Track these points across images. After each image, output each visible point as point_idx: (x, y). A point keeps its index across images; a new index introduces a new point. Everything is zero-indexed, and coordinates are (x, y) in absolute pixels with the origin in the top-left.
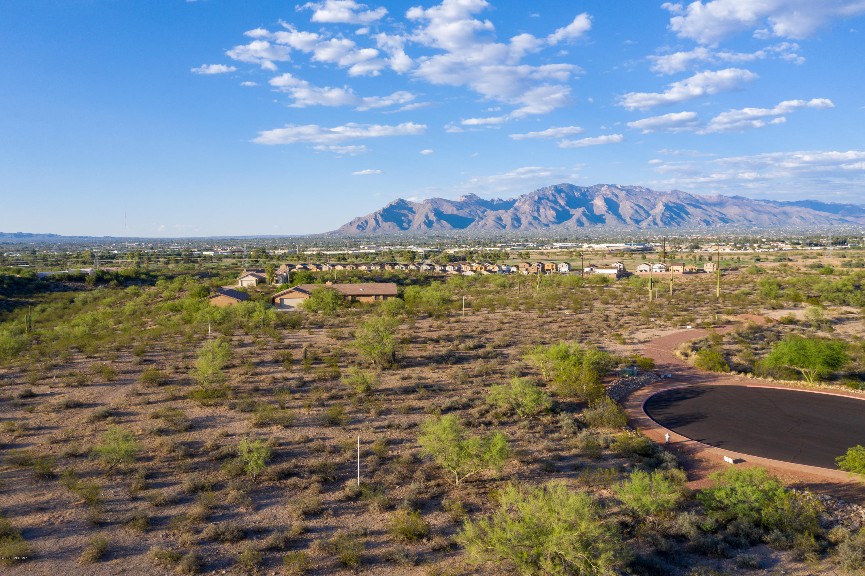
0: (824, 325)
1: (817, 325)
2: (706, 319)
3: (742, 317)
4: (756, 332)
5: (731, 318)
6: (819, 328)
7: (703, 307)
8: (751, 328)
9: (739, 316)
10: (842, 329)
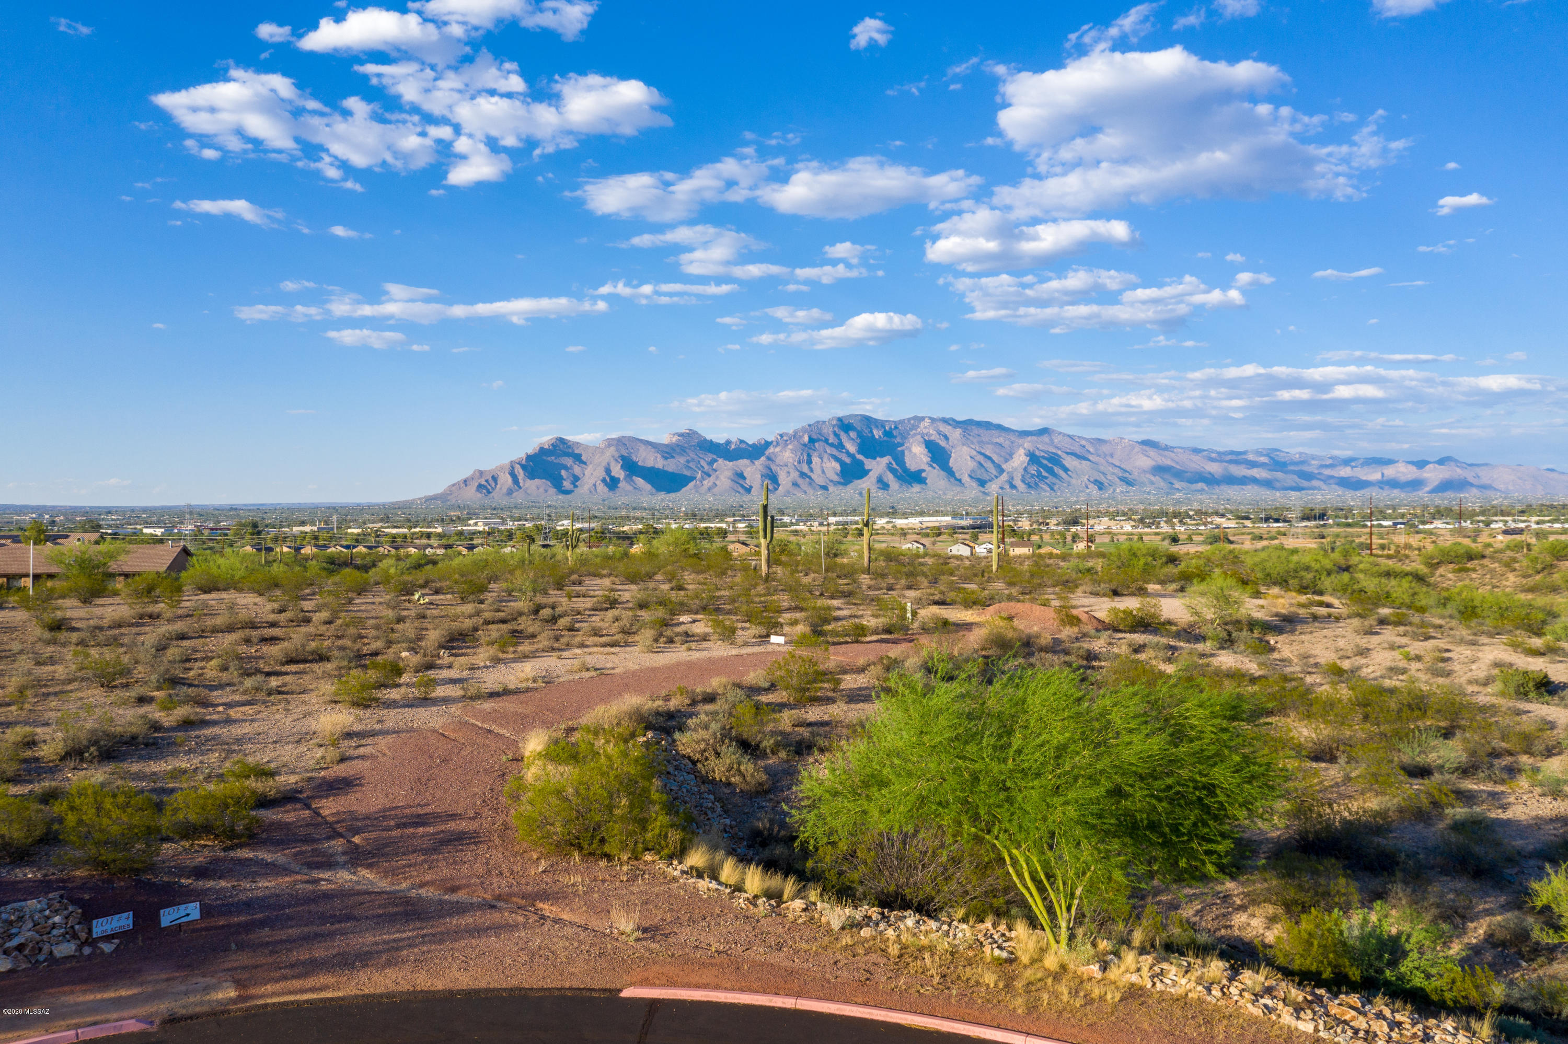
0: (1245, 633)
1: (1224, 635)
5: (962, 614)
6: (1228, 642)
8: (993, 642)
9: (991, 608)
10: (1295, 647)
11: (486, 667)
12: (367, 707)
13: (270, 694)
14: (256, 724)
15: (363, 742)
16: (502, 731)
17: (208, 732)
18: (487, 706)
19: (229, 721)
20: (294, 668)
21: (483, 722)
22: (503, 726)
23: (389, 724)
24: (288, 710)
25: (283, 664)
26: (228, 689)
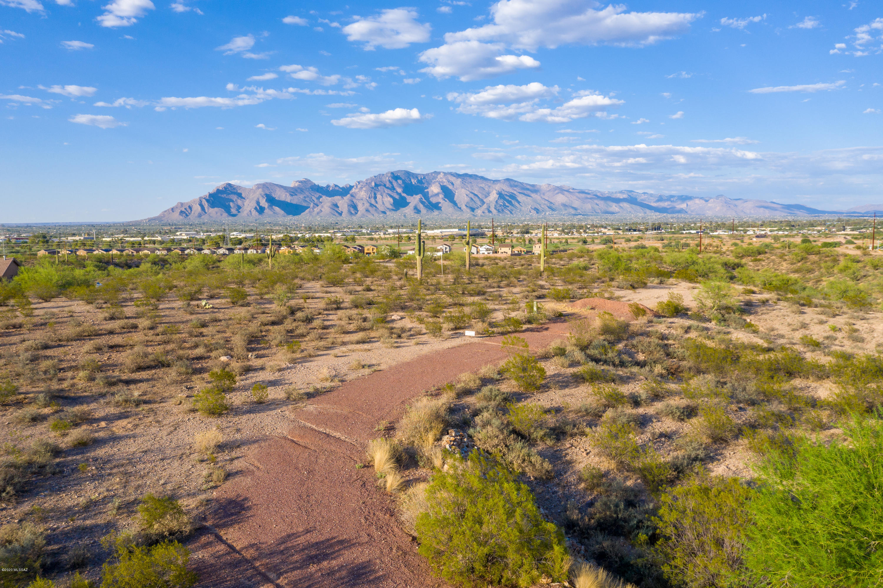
1: (720, 316)
2: (514, 310)
3: (584, 305)
4: (619, 340)
5: (564, 307)
6: (727, 322)
7: (515, 286)
8: (606, 330)
9: (579, 302)
10: (763, 323)
11: (288, 368)
12: (220, 415)
13: (137, 405)
14: (140, 440)
15: (234, 455)
16: (337, 435)
17: (101, 452)
18: (311, 407)
19: (115, 439)
20: (144, 375)
21: (317, 425)
22: (335, 429)
23: (246, 434)
24: (158, 422)
25: (133, 372)
26: (102, 401)
